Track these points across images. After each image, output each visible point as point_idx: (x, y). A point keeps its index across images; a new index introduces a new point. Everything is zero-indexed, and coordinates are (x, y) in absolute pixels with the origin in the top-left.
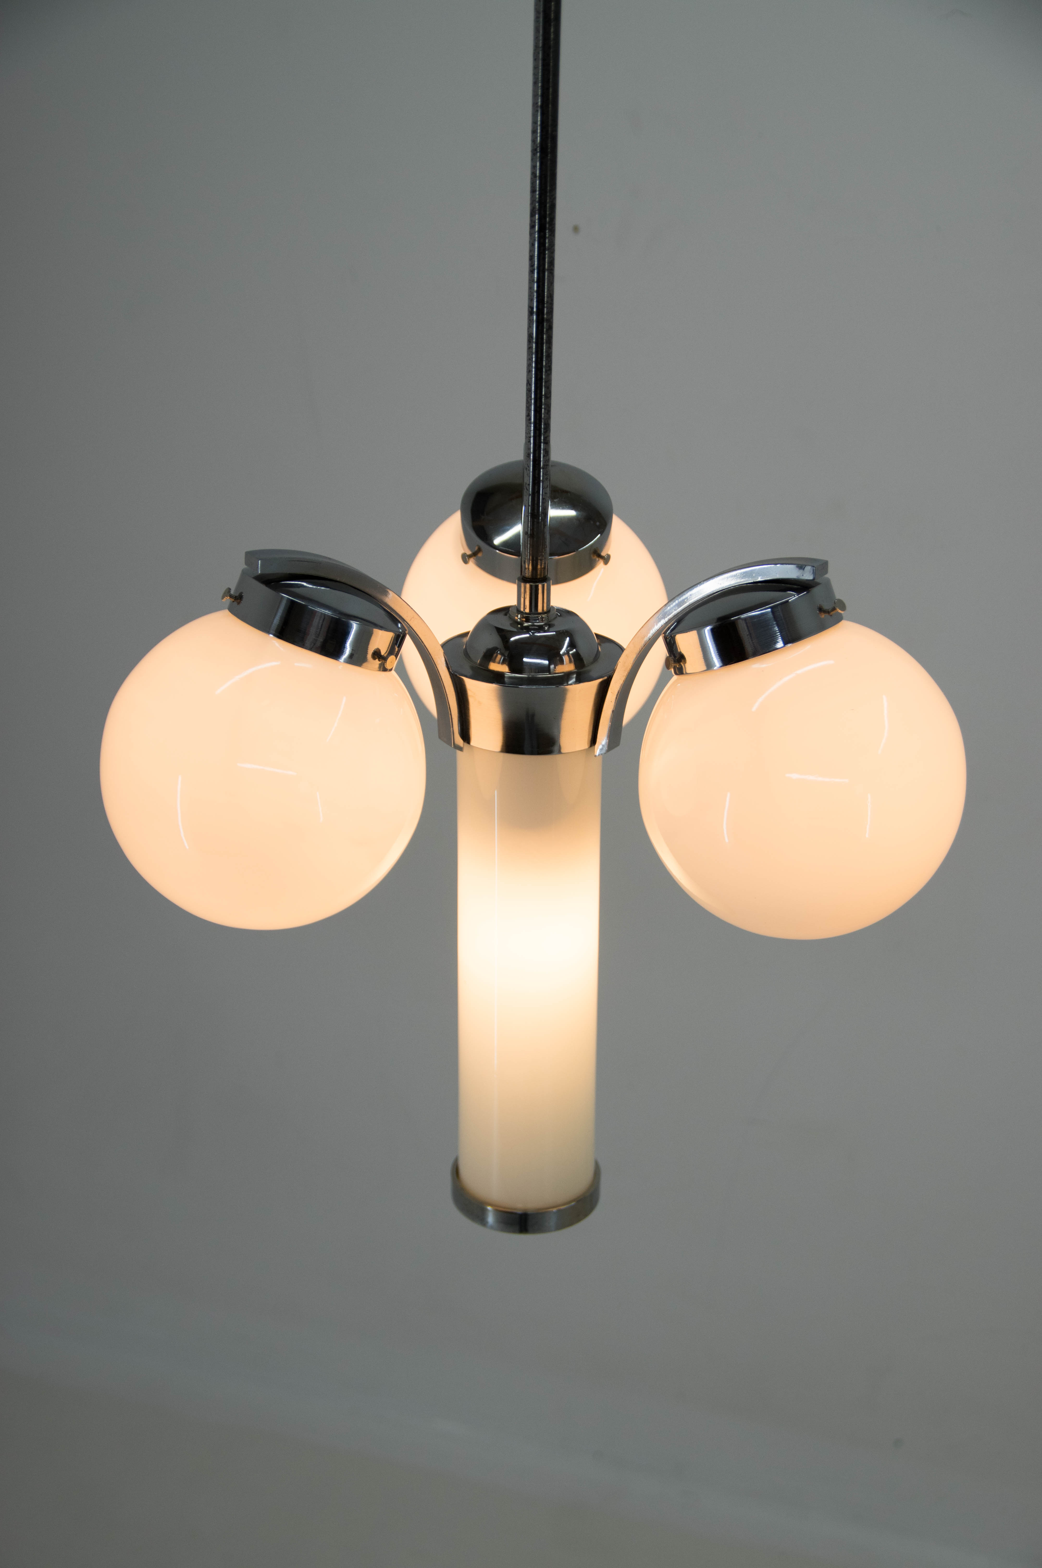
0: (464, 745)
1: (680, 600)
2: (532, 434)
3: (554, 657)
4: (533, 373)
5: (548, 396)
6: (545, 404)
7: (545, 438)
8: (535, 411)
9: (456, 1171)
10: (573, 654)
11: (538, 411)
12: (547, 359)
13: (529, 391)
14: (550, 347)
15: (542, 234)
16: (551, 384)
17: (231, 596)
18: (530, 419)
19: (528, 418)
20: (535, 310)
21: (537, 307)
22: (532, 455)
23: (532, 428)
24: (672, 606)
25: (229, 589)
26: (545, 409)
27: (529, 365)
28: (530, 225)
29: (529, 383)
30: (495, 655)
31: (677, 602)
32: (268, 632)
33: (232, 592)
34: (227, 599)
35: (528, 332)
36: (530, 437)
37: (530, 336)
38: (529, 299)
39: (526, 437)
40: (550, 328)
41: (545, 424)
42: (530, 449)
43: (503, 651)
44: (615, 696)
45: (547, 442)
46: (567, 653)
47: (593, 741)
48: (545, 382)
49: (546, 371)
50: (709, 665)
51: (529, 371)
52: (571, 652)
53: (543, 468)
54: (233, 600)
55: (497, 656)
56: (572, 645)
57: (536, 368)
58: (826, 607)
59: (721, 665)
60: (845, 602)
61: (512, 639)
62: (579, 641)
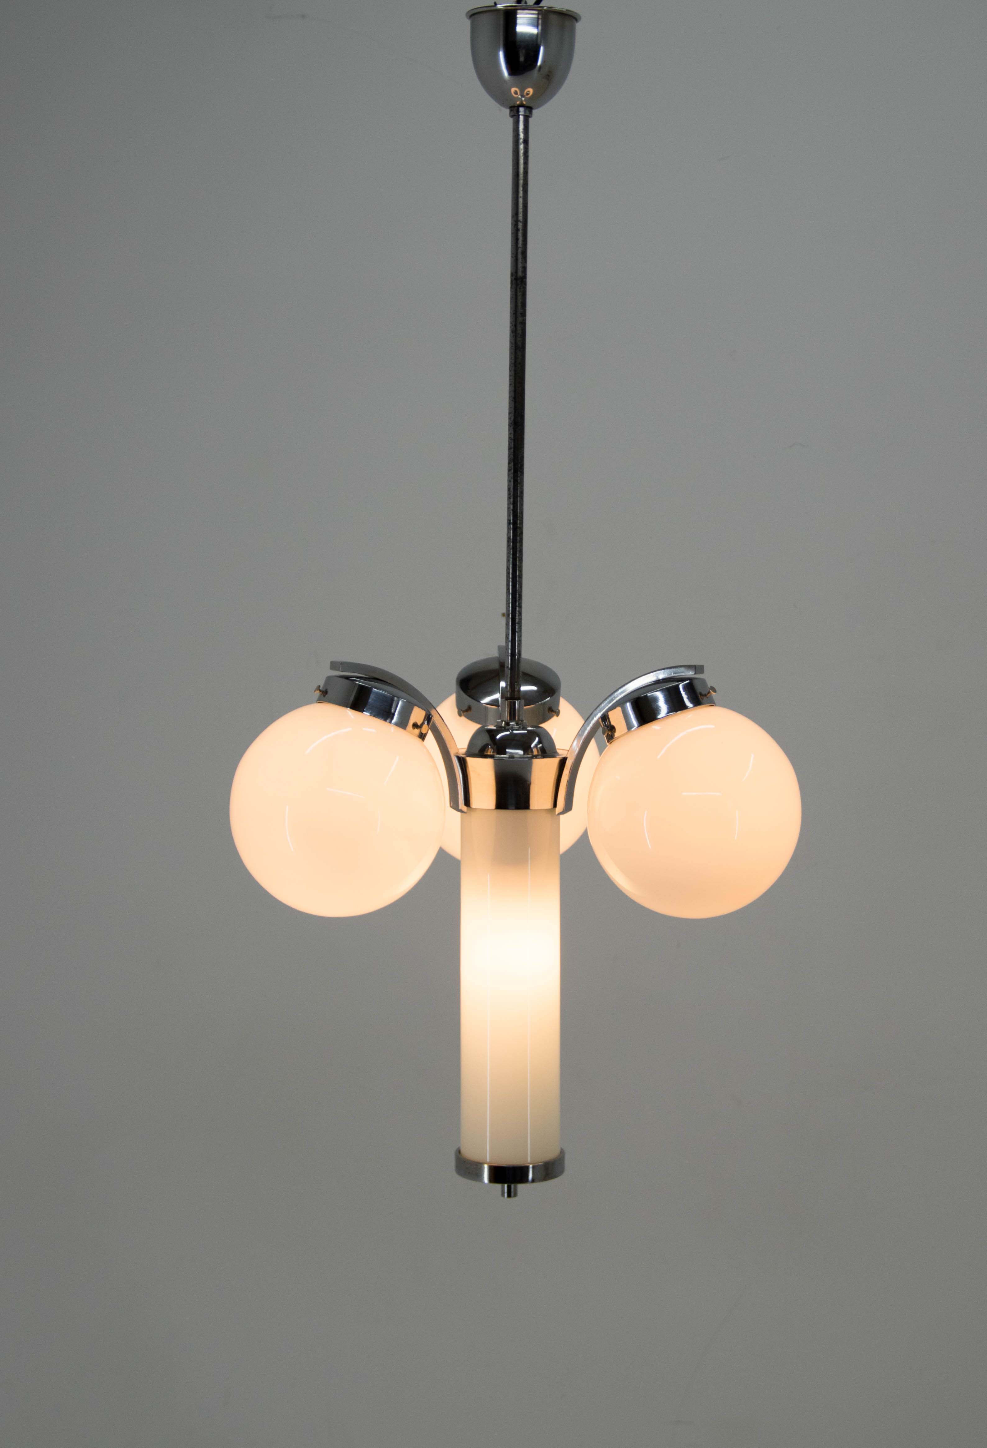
0: (467, 809)
1: (610, 699)
2: (511, 601)
3: (527, 748)
4: (511, 561)
5: (521, 577)
6: (519, 581)
7: (519, 604)
8: (512, 586)
9: (459, 1151)
10: (540, 748)
11: (514, 586)
12: (519, 553)
13: (508, 573)
14: (521, 545)
15: (516, 474)
16: (522, 569)
17: (320, 691)
18: (509, 592)
19: (508, 591)
20: (512, 521)
21: (513, 520)
22: (510, 615)
23: (511, 597)
24: (605, 703)
25: (319, 686)
26: (519, 585)
27: (508, 557)
28: (508, 469)
29: (508, 568)
30: (487, 749)
31: (608, 700)
32: (347, 706)
33: (321, 688)
34: (318, 692)
35: (507, 535)
36: (509, 603)
37: (509, 538)
38: (508, 515)
39: (507, 604)
40: (522, 533)
41: (519, 594)
42: (509, 611)
43: (493, 745)
44: (569, 770)
45: (520, 607)
46: (536, 746)
47: (555, 805)
48: (519, 567)
49: (519, 560)
50: (629, 727)
51: (508, 561)
52: (538, 746)
53: (518, 624)
54: (321, 693)
55: (488, 750)
56: (540, 742)
57: (513, 558)
58: (703, 693)
59: (639, 725)
60: (716, 688)
61: (498, 737)
62: (544, 741)
